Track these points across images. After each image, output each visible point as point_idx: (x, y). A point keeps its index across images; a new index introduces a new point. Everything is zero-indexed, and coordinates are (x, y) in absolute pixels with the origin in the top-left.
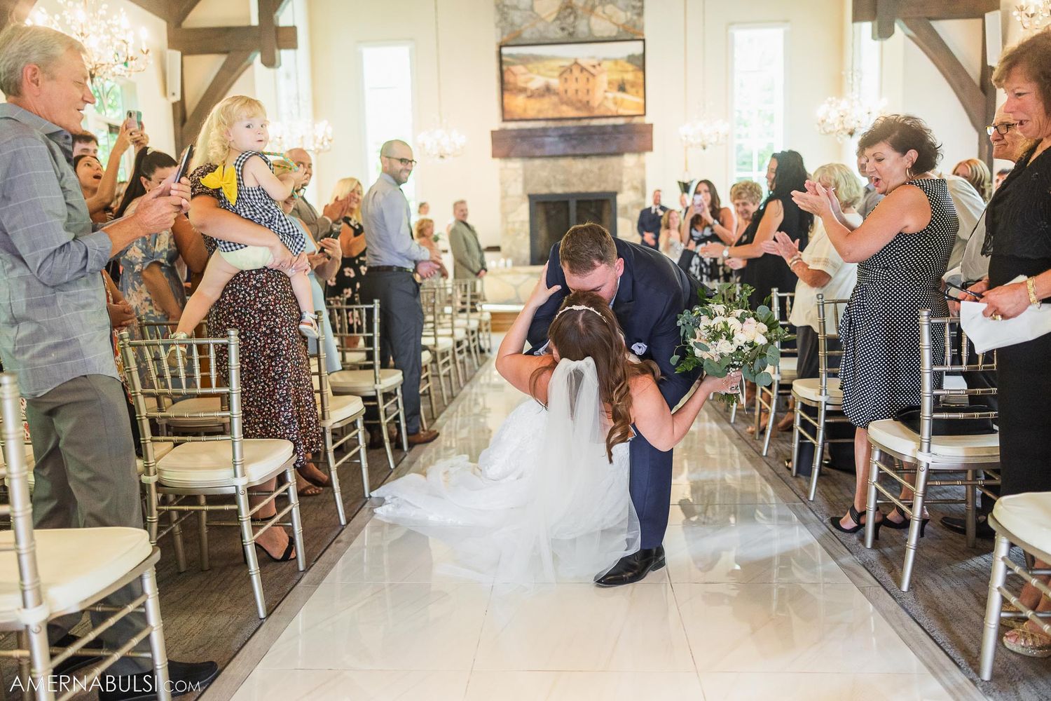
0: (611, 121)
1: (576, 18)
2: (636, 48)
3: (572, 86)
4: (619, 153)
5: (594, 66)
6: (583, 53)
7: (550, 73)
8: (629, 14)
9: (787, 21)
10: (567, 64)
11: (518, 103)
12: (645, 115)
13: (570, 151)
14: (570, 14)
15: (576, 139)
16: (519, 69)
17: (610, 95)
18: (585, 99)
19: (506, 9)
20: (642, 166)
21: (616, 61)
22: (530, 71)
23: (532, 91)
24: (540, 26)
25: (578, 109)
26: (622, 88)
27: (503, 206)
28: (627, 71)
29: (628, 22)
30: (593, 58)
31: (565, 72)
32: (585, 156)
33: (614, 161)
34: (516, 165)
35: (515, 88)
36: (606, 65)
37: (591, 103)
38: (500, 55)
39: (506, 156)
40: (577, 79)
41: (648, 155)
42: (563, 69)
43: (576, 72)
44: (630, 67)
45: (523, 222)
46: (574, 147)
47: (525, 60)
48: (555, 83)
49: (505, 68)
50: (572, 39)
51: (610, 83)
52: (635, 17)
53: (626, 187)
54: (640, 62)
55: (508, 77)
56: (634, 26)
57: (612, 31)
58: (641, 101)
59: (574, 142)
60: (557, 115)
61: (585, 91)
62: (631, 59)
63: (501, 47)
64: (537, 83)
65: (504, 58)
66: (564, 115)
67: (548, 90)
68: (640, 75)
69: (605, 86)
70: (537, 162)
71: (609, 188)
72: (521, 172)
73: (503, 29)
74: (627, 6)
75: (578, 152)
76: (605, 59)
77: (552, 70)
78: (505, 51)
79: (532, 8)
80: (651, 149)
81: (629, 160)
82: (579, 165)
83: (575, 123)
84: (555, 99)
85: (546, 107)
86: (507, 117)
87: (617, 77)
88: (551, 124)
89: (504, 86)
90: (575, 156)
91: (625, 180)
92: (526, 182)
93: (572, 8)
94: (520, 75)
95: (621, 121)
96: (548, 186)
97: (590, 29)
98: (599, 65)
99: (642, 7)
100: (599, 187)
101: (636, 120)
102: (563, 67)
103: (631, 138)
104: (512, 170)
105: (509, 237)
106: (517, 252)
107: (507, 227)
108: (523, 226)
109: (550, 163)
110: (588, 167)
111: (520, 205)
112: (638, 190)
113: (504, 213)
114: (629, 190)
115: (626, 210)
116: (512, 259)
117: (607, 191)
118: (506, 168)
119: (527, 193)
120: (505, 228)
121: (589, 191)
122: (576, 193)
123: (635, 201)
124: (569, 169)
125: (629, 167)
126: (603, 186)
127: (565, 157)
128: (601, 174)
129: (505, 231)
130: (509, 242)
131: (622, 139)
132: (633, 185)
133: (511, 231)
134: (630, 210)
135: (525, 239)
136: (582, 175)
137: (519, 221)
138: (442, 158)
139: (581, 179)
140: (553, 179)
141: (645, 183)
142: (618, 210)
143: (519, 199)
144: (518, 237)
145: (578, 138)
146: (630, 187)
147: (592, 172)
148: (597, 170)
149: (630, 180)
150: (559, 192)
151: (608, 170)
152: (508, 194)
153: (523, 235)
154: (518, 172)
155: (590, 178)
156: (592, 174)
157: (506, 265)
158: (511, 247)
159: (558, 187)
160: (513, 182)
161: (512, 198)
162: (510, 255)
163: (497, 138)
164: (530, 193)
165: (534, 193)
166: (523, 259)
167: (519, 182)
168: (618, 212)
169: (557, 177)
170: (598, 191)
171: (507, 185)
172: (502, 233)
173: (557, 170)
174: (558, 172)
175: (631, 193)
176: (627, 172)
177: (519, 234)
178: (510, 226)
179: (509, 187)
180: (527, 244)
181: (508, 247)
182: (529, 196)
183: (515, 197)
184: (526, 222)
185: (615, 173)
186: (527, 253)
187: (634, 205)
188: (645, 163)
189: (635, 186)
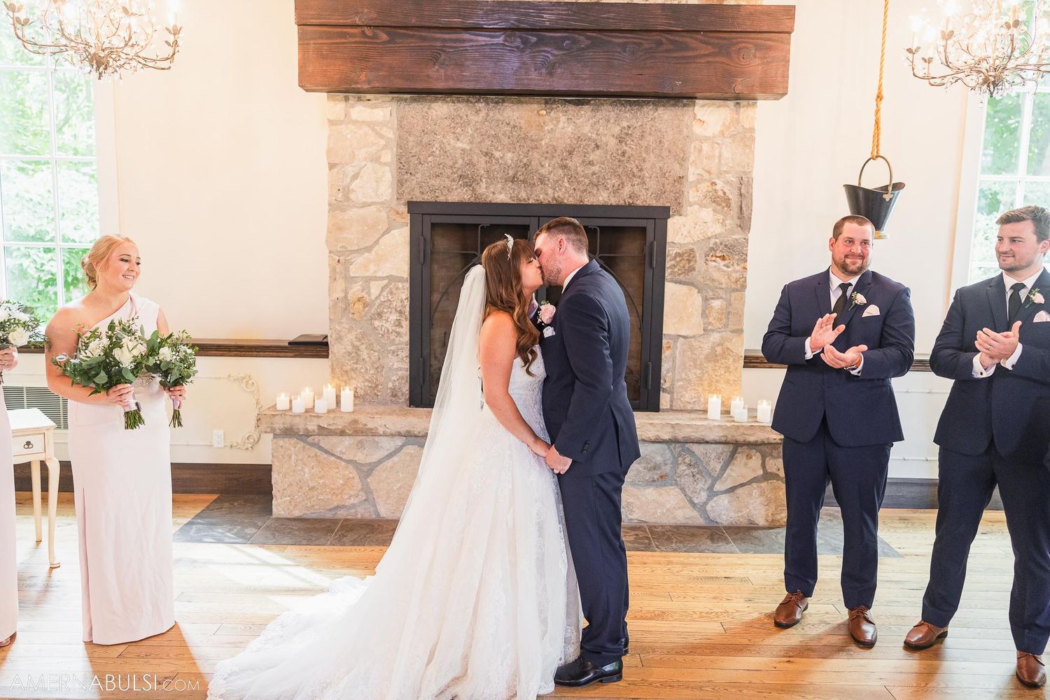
4: (682, 98)
13: (536, 80)
15: (558, 44)
20: (746, 138)
27: (336, 229)
32: (579, 97)
33: (664, 116)
34: (378, 113)
39: (346, 89)
41: (764, 111)
45: (391, 279)
46: (551, 69)
53: (692, 195)
59: (551, 53)
70: (441, 109)
71: (646, 198)
72: (391, 135)
75: (560, 84)
81: (709, 117)
82: (563, 125)
90: (550, 96)
91: (691, 178)
92: (404, 168)
96: (468, 180)
100: (616, 191)
103: (724, 51)
104: (366, 129)
105: (355, 320)
106: (373, 364)
107: (346, 292)
108: (391, 293)
109: (478, 112)
110: (586, 129)
111: (387, 231)
112: (728, 206)
113: (340, 253)
114: (702, 206)
115: (689, 261)
116: (358, 382)
117: (639, 203)
118: (347, 119)
119: (408, 197)
120: (341, 295)
121: (589, 200)
122: (549, 205)
123: (716, 237)
124: (532, 133)
125: (707, 139)
126: (627, 190)
127: (522, 99)
128: (624, 154)
129: (341, 305)
130: (352, 336)
131: (693, 49)
132: (716, 191)
133: (359, 306)
134: (700, 263)
135: (398, 329)
136: (570, 153)
137: (383, 278)
138: (99, 63)
139: (565, 167)
140: (483, 159)
141: (750, 185)
142: (668, 259)
143: (383, 214)
144: (377, 323)
145: (564, 39)
146: (706, 197)
147: (597, 147)
148: (613, 142)
149: (706, 176)
150: (502, 198)
151: (644, 143)
152: (352, 196)
153: (394, 317)
154: (382, 136)
155: (591, 163)
156: (598, 152)
157: (338, 403)
158: (357, 349)
159: (500, 186)
160: (369, 164)
161: (362, 211)
162: (353, 370)
163: (314, 21)
164: (418, 197)
165: (428, 197)
166: (390, 385)
167: (386, 164)
168: (668, 265)
169: (497, 154)
170: (613, 201)
171: (351, 170)
172: (334, 307)
173: (496, 136)
174: (499, 140)
175: (707, 214)
176: (700, 151)
177: (380, 315)
178: (355, 290)
179: (355, 177)
180: (402, 343)
181: (350, 348)
182: (412, 206)
183: (373, 208)
184: (400, 279)
185: (665, 154)
186: (401, 369)
187: (712, 249)
188: (752, 130)
189: (720, 193)
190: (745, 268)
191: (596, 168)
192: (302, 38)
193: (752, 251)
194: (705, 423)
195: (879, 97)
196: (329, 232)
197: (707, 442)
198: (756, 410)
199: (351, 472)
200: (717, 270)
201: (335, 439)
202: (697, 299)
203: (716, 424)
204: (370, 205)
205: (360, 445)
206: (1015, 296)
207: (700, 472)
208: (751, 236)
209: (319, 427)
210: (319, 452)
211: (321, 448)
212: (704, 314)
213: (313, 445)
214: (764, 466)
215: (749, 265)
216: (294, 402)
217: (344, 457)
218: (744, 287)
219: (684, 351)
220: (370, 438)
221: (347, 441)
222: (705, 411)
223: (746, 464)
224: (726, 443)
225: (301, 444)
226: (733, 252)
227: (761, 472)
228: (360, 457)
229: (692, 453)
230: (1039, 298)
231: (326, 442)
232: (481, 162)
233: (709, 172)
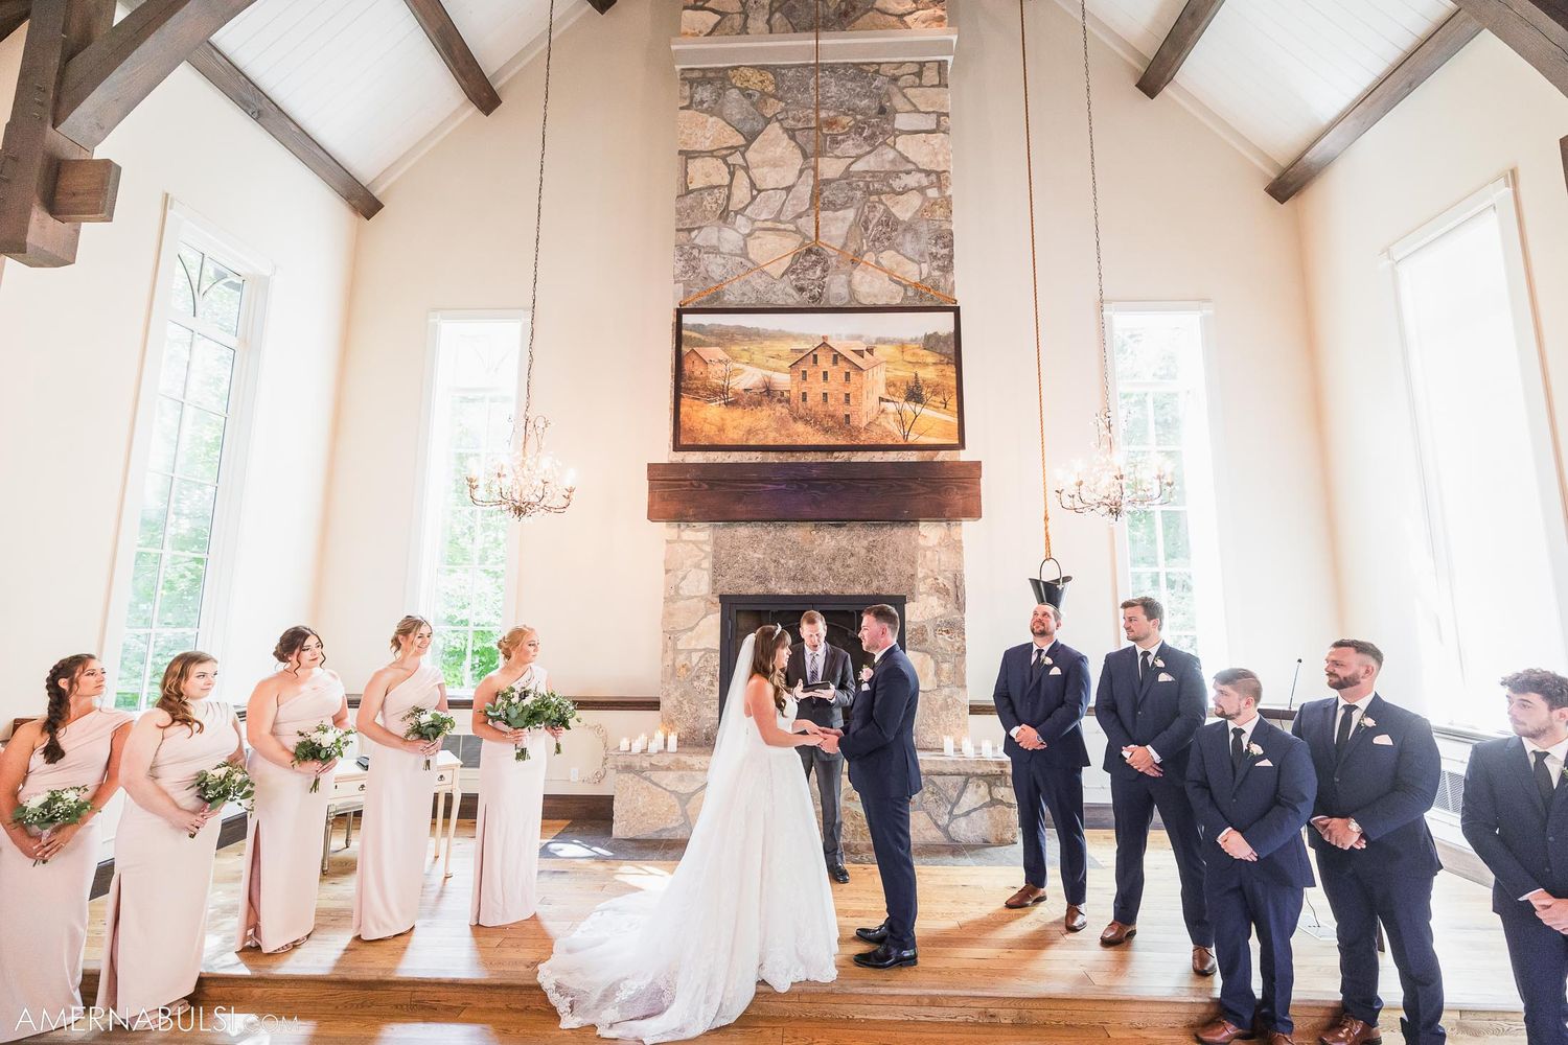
0: (892, 457)
1: (824, 271)
2: (942, 323)
3: (816, 388)
4: (911, 520)
5: (860, 353)
6: (841, 330)
7: (772, 363)
8: (925, 267)
9: (1208, 300)
10: (809, 347)
11: (708, 416)
12: (961, 445)
13: (808, 510)
14: (815, 264)
15: (822, 489)
16: (713, 353)
17: (891, 407)
18: (842, 411)
19: (695, 252)
20: (956, 547)
21: (902, 346)
22: (735, 359)
23: (736, 394)
24: (759, 282)
25: (826, 431)
26: (915, 395)
27: (668, 615)
28: (926, 365)
29: (922, 281)
30: (859, 337)
31: (803, 362)
32: (838, 522)
33: (899, 534)
34: (701, 535)
35: (705, 388)
36: (882, 352)
37: (854, 421)
38: (679, 326)
39: (679, 518)
40: (825, 374)
41: (967, 529)
42: (801, 356)
43: (825, 363)
44: (931, 358)
45: (707, 650)
46: (819, 504)
47: (725, 337)
48: (783, 380)
49: (685, 349)
50: (817, 307)
51: (890, 384)
52: (937, 273)
53: (922, 587)
54: (952, 349)
55: (692, 367)
56: (936, 287)
57: (895, 296)
58: (955, 420)
59: (818, 495)
60: (787, 442)
61: (843, 397)
62: (931, 342)
63: (680, 312)
64: (748, 378)
65: (684, 332)
66: (800, 441)
67: (768, 392)
68: (951, 371)
69: (881, 391)
70: (743, 531)
71: (888, 589)
72: (708, 548)
73: (687, 284)
74: (922, 255)
75: (826, 512)
76: (883, 341)
77: (778, 357)
78: (688, 319)
79: (744, 253)
80: (974, 512)
81: (929, 533)
82: (829, 541)
83: (820, 457)
84: (781, 410)
85: (764, 424)
86: (684, 441)
87: (905, 374)
88: (772, 458)
89: (682, 383)
90: (818, 521)
91: (920, 575)
92: (717, 571)
93: (817, 253)
94: (713, 363)
95: (912, 457)
96: (762, 579)
97: (852, 293)
98: (870, 351)
99: (951, 257)
100: (867, 585)
101: (942, 456)
102: (801, 351)
103: (936, 491)
104: (691, 545)
105: (679, 681)
106: (692, 714)
107: (674, 660)
108: (707, 661)
109: (768, 533)
110: (844, 543)
111: (705, 616)
112: (948, 594)
113: (671, 633)
114: (928, 595)
115: (923, 634)
116: (681, 729)
117: (883, 593)
118: (679, 539)
119: (719, 592)
120: (670, 663)
121: (848, 592)
122: (819, 596)
123: (941, 616)
124: (807, 547)
125: (929, 548)
126: (875, 584)
127: (799, 523)
128: (871, 559)
129: (670, 670)
130: (677, 694)
131: (915, 490)
132: (938, 584)
133: (683, 670)
134: (930, 634)
135: (712, 688)
136: (834, 559)
137: (700, 650)
138: (519, 511)
139: (830, 569)
140: (773, 565)
141: (962, 580)
142: (907, 633)
143: (702, 604)
144: (695, 683)
145: (828, 485)
146: (931, 588)
147: (852, 555)
148: (863, 552)
149: (930, 573)
150: (786, 591)
151: (885, 552)
152: (681, 592)
153: (708, 679)
154: (702, 551)
155: (848, 566)
156: (852, 558)
157: (666, 745)
158: (681, 703)
159: (784, 583)
160: (693, 570)
161: (688, 602)
162: (678, 719)
163: (659, 478)
164: (727, 591)
165: (733, 592)
166: (704, 731)
167: (705, 569)
168: (907, 638)
169: (782, 561)
170: (865, 592)
171: (680, 574)
172: (664, 673)
173: (781, 549)
174: (784, 552)
175: (934, 601)
176: (925, 556)
177: (698, 677)
178: (681, 659)
179: (684, 578)
180: (714, 698)
181: (675, 703)
182: (723, 598)
183: (695, 600)
184: (714, 651)
185: (899, 559)
186: (713, 718)
187: (939, 625)
188: (960, 541)
189: (941, 585)
190: (964, 639)
191: (852, 570)
192: (651, 488)
193: (968, 626)
194: (942, 758)
195: (1046, 519)
196: (664, 617)
197: (945, 774)
198: (980, 748)
199: (674, 800)
200: (943, 641)
201: (662, 774)
202: (932, 663)
203: (950, 759)
204: (693, 597)
205: (681, 779)
206: (1145, 661)
207: (941, 799)
208: (966, 616)
209: (651, 764)
210: (650, 785)
211: (651, 781)
212: (937, 673)
213: (645, 779)
214: (990, 793)
215: (966, 637)
216: (633, 745)
217: (669, 788)
218: (964, 652)
219: (924, 702)
220: (689, 773)
221: (672, 775)
222: (942, 750)
223: (976, 792)
224: (959, 774)
225: (637, 778)
226: (954, 628)
227: (988, 799)
228: (682, 788)
229: (934, 784)
230: (1160, 664)
231: (656, 776)
232: (772, 567)
233: (932, 571)
